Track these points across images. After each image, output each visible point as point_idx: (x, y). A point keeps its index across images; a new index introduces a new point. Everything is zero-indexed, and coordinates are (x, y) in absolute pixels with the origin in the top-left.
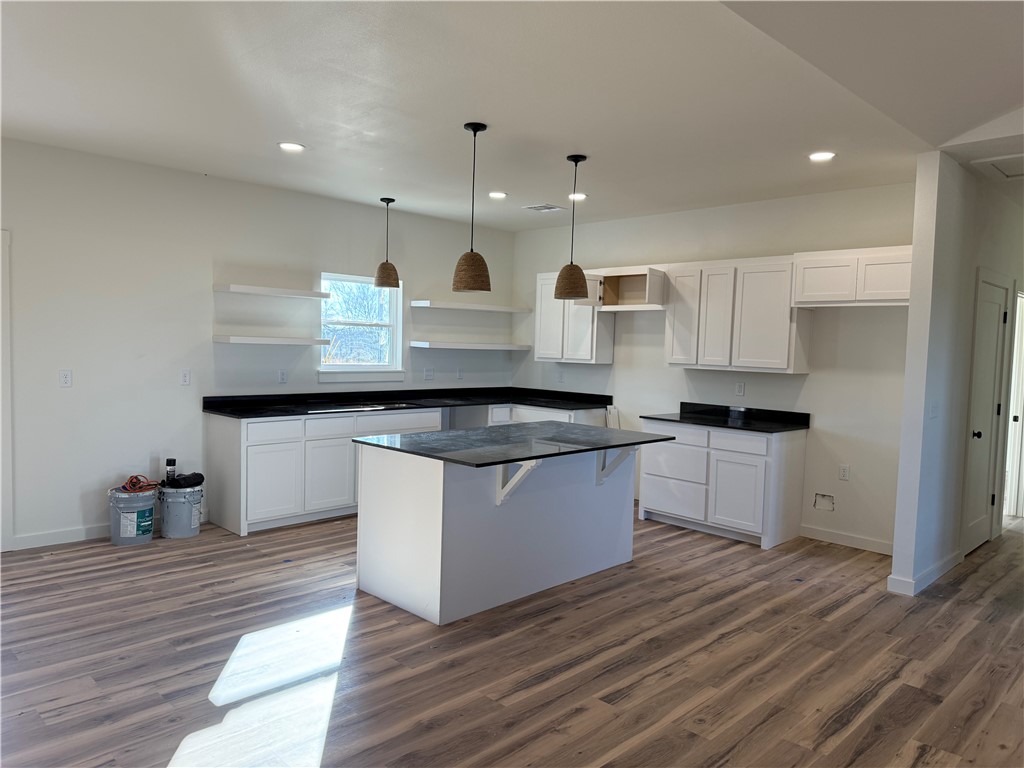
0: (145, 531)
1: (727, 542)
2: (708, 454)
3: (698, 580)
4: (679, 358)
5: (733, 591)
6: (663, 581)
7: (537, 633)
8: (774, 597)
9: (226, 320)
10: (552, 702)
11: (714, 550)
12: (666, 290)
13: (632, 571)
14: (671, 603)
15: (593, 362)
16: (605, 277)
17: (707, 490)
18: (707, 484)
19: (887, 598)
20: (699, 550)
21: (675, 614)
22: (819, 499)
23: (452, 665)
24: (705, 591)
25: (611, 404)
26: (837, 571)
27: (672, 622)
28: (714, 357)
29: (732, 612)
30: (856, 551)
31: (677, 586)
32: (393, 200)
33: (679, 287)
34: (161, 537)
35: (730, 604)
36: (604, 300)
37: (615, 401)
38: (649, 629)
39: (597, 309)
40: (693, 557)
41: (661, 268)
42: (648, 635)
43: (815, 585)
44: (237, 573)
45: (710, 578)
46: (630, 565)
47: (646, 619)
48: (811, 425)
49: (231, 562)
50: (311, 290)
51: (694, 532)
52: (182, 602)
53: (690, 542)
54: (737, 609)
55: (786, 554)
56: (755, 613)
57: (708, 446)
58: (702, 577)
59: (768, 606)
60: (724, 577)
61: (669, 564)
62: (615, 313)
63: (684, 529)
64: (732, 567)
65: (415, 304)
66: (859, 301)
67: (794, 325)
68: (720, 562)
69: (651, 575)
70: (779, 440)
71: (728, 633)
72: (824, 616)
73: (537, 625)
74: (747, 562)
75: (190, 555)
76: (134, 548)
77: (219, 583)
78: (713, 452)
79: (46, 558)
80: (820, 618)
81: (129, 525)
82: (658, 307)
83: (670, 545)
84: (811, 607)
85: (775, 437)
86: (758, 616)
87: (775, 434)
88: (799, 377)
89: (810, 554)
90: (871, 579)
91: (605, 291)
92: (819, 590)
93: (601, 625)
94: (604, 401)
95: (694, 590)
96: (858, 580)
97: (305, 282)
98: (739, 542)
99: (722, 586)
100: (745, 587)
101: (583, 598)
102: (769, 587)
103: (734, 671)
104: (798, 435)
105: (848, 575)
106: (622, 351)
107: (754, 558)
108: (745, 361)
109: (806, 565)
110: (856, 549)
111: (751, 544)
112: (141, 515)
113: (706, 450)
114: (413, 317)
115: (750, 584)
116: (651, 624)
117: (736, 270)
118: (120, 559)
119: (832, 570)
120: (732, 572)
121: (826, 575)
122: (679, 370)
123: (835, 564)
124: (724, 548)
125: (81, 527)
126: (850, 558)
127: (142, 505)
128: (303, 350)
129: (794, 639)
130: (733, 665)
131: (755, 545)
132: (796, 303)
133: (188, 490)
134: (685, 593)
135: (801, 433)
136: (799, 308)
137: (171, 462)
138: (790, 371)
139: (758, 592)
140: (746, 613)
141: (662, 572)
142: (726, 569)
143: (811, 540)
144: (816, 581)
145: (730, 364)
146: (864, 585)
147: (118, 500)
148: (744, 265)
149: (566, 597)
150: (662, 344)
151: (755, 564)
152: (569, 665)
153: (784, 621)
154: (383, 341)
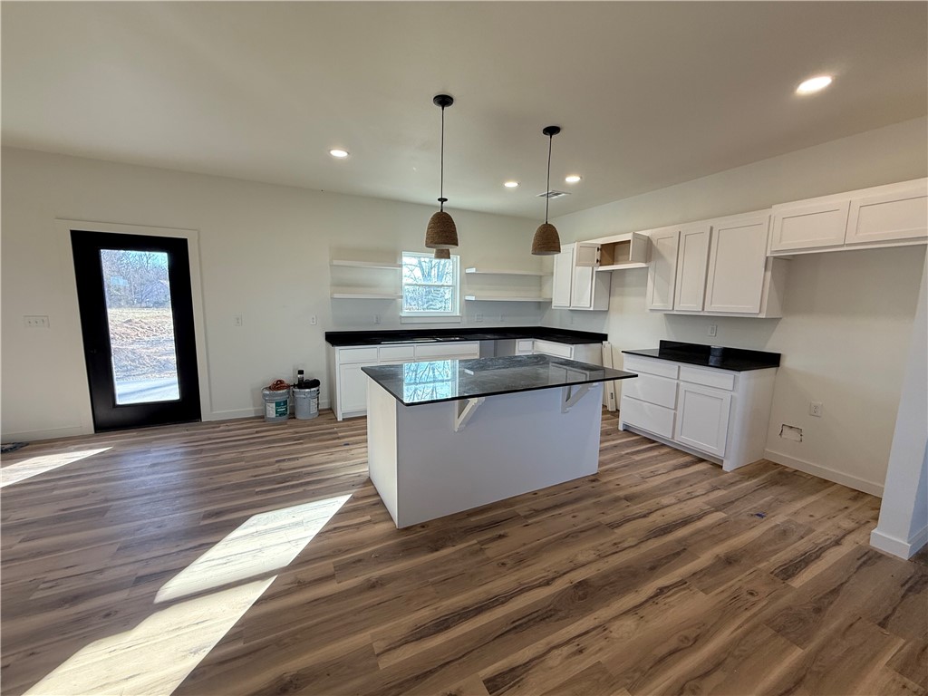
0: (282, 414)
1: (691, 459)
2: (678, 385)
3: (651, 503)
4: (658, 305)
5: (685, 522)
6: (617, 500)
7: (475, 553)
8: (729, 537)
9: (339, 285)
10: (431, 672)
11: (676, 468)
12: (649, 251)
13: (594, 484)
14: (616, 531)
15: (592, 309)
16: (602, 245)
17: (675, 414)
18: (676, 409)
19: (870, 558)
20: (662, 466)
21: (617, 549)
22: (786, 430)
23: (373, 585)
24: (657, 519)
25: (606, 340)
26: (804, 508)
27: (611, 559)
28: (689, 304)
29: (678, 554)
30: (825, 483)
31: (630, 508)
32: (446, 200)
33: (659, 247)
34: (295, 418)
35: (679, 541)
36: (601, 262)
37: (609, 338)
38: (583, 565)
39: (595, 269)
40: (654, 474)
41: (646, 233)
42: (578, 576)
43: (777, 526)
44: (309, 451)
45: (665, 501)
46: (593, 478)
47: (583, 551)
48: (781, 363)
49: (314, 441)
50: (395, 262)
51: (663, 445)
52: (250, 475)
53: (656, 456)
54: (685, 549)
55: (748, 479)
56: (705, 559)
57: (678, 379)
58: (657, 500)
59: (721, 549)
60: (680, 501)
61: (629, 481)
62: (611, 272)
63: (654, 442)
64: (690, 489)
65: (468, 271)
66: (848, 245)
67: (769, 274)
68: (679, 482)
69: (609, 491)
70: (746, 378)
71: (668, 588)
72: (790, 576)
73: (479, 542)
74: (706, 485)
75: (297, 433)
76: (274, 425)
77: (289, 459)
78: (682, 384)
79: (221, 428)
80: (784, 579)
81: (271, 411)
82: (643, 265)
83: (637, 458)
84: (773, 558)
85: (743, 375)
86: (708, 564)
87: (742, 372)
88: (772, 322)
89: (773, 482)
90: (847, 524)
91: (602, 255)
92: (783, 533)
93: (538, 551)
94: (601, 338)
95: (645, 516)
96: (829, 523)
97: (391, 258)
98: (701, 460)
99: (674, 513)
100: (700, 518)
101: (537, 512)
102: (725, 521)
103: (661, 662)
104: (769, 372)
105: (818, 515)
106: (615, 300)
107: (714, 480)
108: (716, 307)
109: (768, 497)
110: (826, 481)
111: (713, 464)
112: (278, 404)
113: (676, 382)
114: (467, 279)
115: (706, 514)
116: (586, 559)
117: (712, 228)
118: (257, 432)
119: (798, 505)
120: (689, 496)
121: (791, 510)
122: (660, 315)
123: (801, 498)
124: (686, 465)
125: (252, 408)
126: (818, 491)
127: (279, 399)
128: (390, 302)
129: (748, 614)
130: (663, 650)
131: (718, 466)
132: (772, 252)
133: (307, 390)
134: (634, 519)
135: (772, 370)
136: (775, 258)
137: (301, 372)
138: (763, 316)
139: (712, 527)
140: (695, 557)
141: (621, 489)
142: (682, 492)
143: (776, 464)
144: (779, 519)
145: (703, 309)
146: (839, 533)
147: (265, 395)
148: (718, 223)
149: (522, 509)
150: (645, 295)
151: (715, 488)
152: (479, 609)
153: (738, 579)
154: (448, 296)
